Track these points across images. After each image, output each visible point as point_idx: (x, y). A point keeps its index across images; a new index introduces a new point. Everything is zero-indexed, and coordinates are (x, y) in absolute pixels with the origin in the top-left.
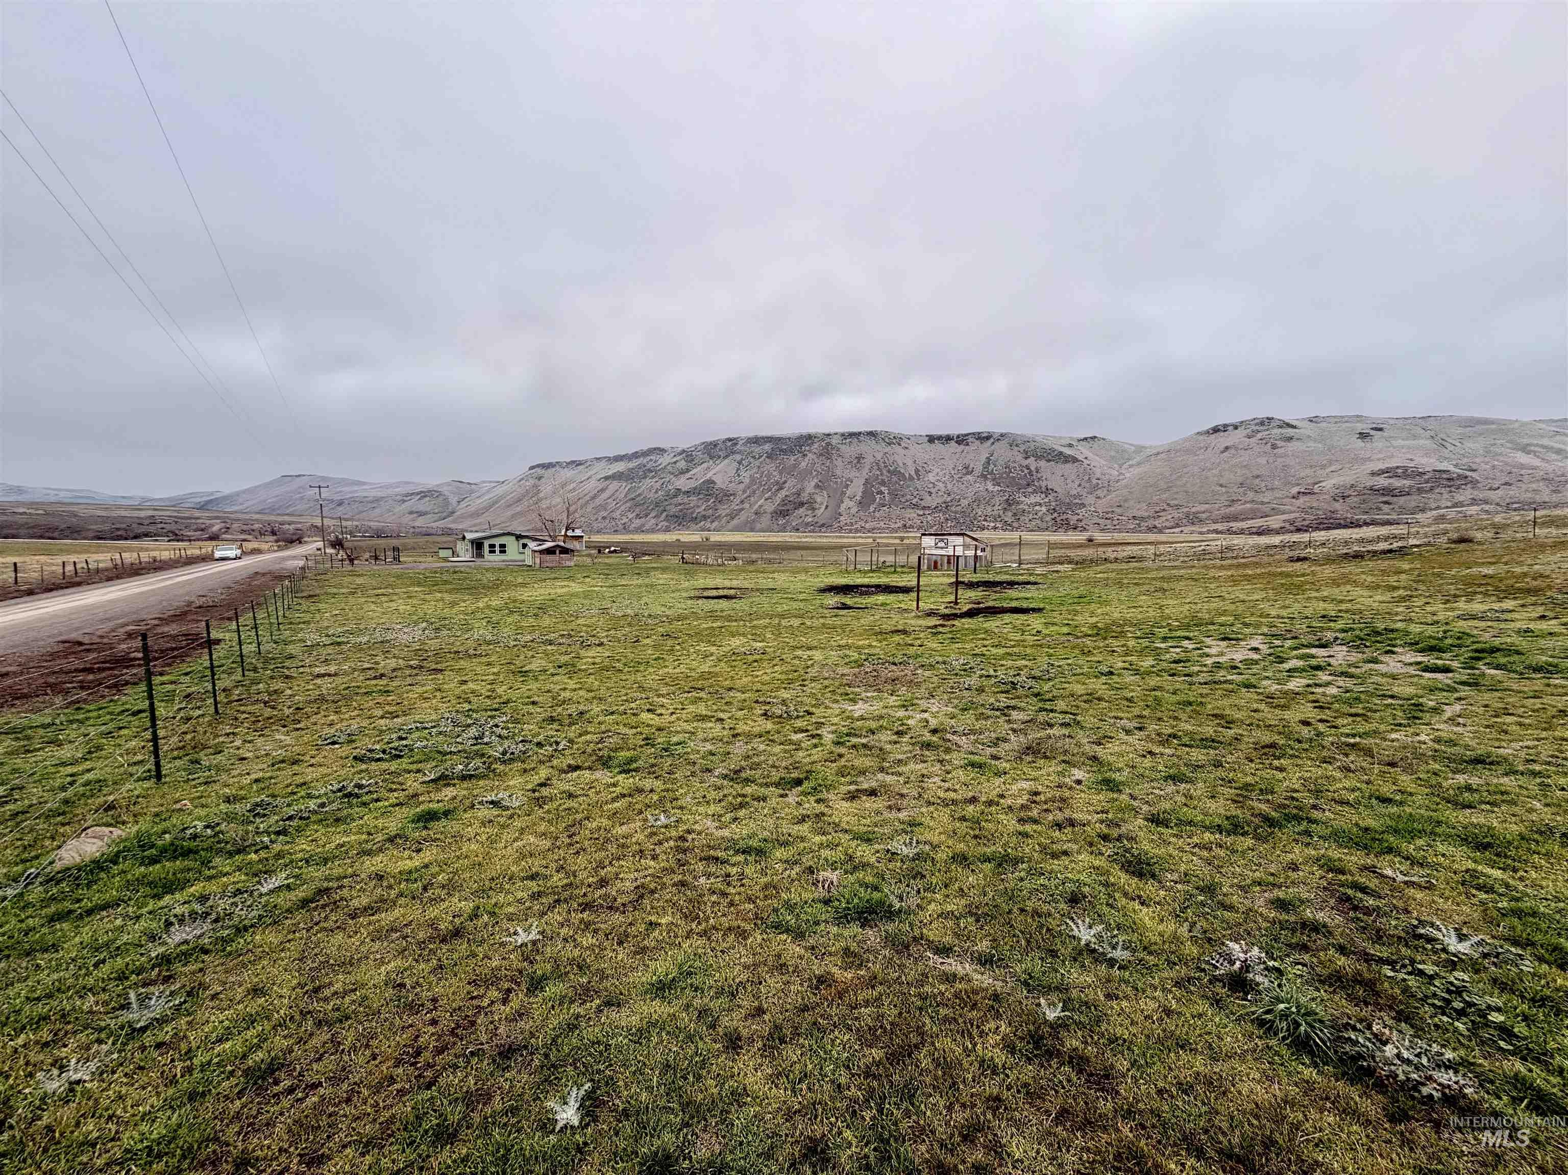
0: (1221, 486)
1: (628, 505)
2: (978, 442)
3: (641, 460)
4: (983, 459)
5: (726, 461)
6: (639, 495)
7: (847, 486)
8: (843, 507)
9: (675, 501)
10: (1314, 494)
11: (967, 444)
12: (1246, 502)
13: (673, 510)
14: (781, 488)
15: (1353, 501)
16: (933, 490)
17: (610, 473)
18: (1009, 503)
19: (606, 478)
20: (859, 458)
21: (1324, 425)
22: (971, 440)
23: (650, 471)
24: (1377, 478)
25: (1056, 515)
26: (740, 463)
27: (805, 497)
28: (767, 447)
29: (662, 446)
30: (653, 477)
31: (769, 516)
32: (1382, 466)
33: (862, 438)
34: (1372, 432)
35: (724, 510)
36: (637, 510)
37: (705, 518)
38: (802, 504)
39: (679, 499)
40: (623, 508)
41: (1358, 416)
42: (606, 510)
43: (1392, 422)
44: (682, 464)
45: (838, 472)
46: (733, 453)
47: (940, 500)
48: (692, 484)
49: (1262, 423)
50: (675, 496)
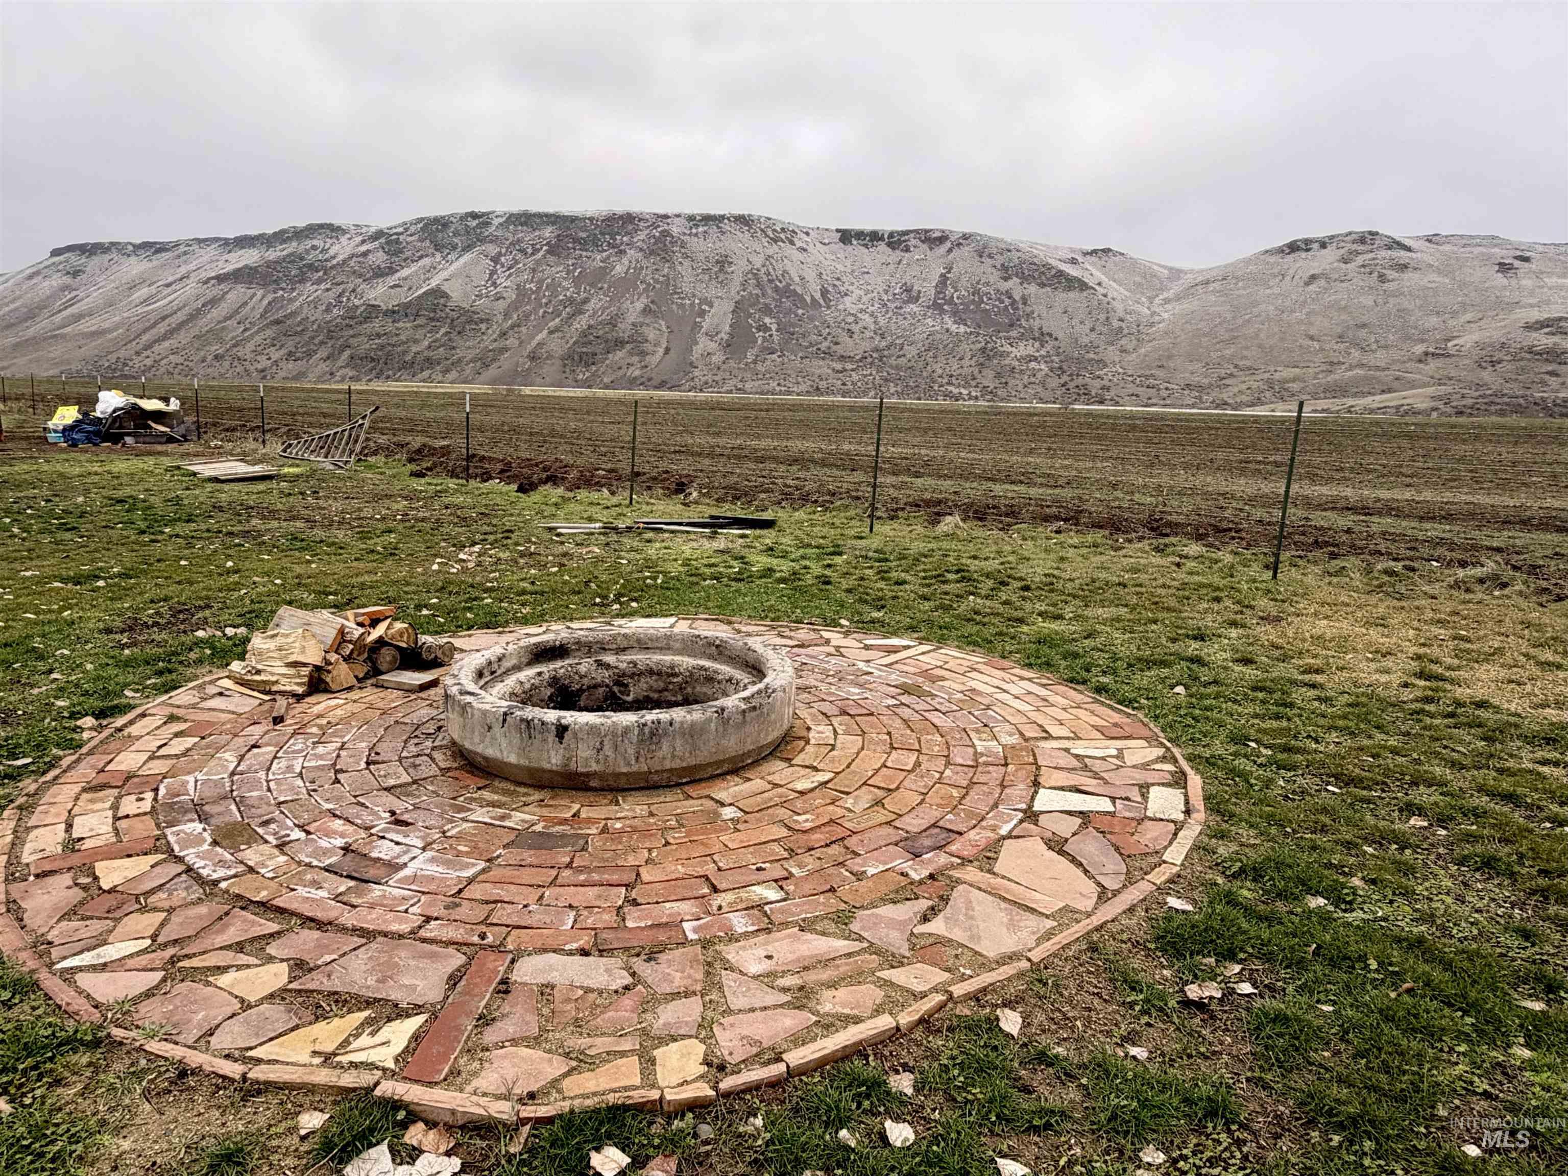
0: (1312, 338)
1: (269, 333)
2: (925, 246)
3: (292, 247)
4: (935, 278)
5: (467, 257)
6: (293, 314)
7: (702, 313)
8: (698, 350)
9: (367, 327)
10: (1449, 356)
11: (907, 250)
12: (1351, 368)
13: (364, 346)
14: (581, 312)
15: (1507, 367)
16: (855, 328)
17: (230, 268)
18: (987, 354)
19: (220, 279)
20: (723, 262)
21: (1447, 248)
22: (913, 242)
23: (311, 267)
24: (1534, 335)
25: (1065, 378)
26: (496, 260)
27: (624, 329)
28: (548, 232)
29: (336, 222)
30: (319, 282)
31: (558, 363)
32: (1535, 315)
33: (726, 225)
34: (1517, 263)
35: (467, 348)
36: (290, 344)
37: (430, 363)
38: (620, 343)
39: (376, 325)
40: (258, 339)
41: (1493, 237)
42: (221, 341)
43: (1541, 249)
44: (379, 258)
45: (686, 288)
46: (483, 241)
47: (866, 346)
48: (404, 296)
49: (1362, 240)
50: (367, 319)
